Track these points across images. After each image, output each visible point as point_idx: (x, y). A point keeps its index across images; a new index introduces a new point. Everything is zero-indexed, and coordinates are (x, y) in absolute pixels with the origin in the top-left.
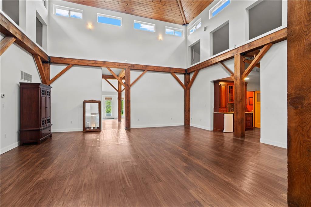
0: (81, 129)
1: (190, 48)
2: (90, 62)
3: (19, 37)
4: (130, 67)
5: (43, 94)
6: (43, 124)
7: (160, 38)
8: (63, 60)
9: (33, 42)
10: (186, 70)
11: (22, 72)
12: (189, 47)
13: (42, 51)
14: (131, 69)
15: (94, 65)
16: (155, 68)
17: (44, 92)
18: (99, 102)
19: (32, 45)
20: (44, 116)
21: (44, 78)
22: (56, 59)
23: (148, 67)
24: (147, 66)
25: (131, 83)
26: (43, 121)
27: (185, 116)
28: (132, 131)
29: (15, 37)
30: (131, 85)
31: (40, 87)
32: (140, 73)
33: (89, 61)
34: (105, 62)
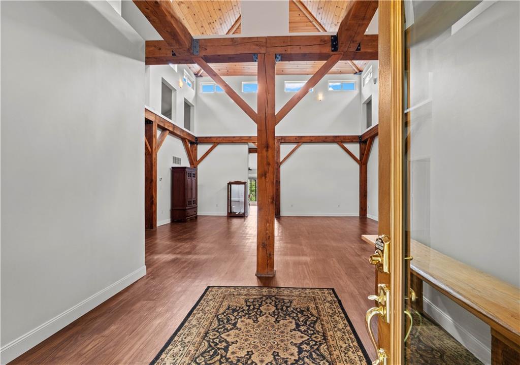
0: (226, 214)
1: (366, 105)
2: (235, 139)
3: (171, 129)
4: (279, 140)
5: (189, 176)
6: (189, 204)
7: (321, 97)
8: (208, 139)
9: (181, 129)
10: (360, 137)
11: (174, 157)
12: (364, 103)
13: (189, 134)
14: (281, 143)
15: (239, 142)
16: (313, 138)
17: (190, 175)
18: (244, 183)
19: (180, 132)
20: (189, 197)
21: (192, 160)
22: (202, 139)
23: (303, 139)
24: (301, 137)
25: (281, 161)
26: (189, 202)
27: (361, 202)
28: (282, 219)
29: (169, 130)
30: (281, 163)
31: (186, 170)
32: (293, 146)
33: (234, 137)
34: (250, 137)
